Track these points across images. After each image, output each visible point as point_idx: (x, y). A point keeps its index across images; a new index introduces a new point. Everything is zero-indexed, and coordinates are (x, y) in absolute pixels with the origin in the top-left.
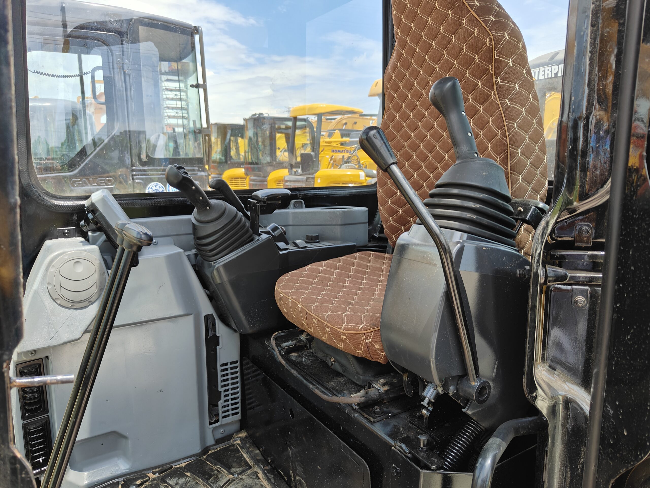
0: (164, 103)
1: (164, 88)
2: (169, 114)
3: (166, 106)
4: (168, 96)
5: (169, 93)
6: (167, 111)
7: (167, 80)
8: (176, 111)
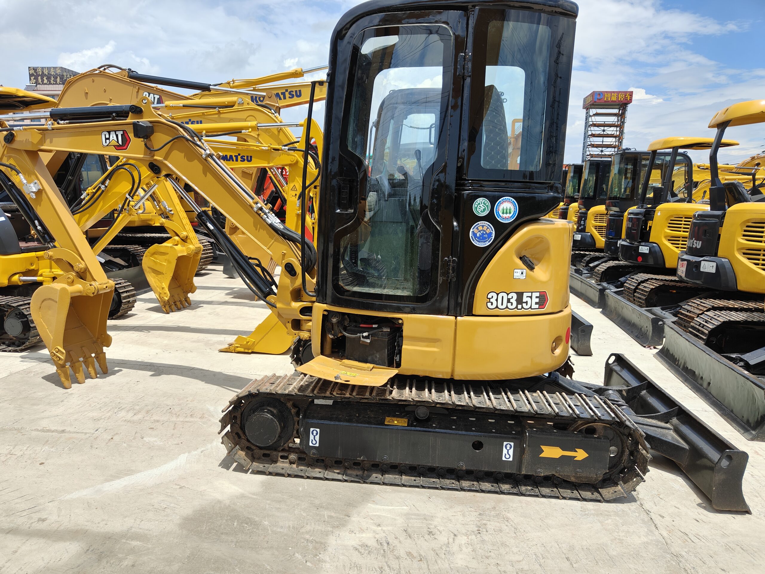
0: (588, 140)
1: (591, 123)
2: (592, 153)
3: (589, 143)
4: (594, 133)
5: (596, 128)
6: (590, 149)
7: (597, 114)
8: (601, 149)
